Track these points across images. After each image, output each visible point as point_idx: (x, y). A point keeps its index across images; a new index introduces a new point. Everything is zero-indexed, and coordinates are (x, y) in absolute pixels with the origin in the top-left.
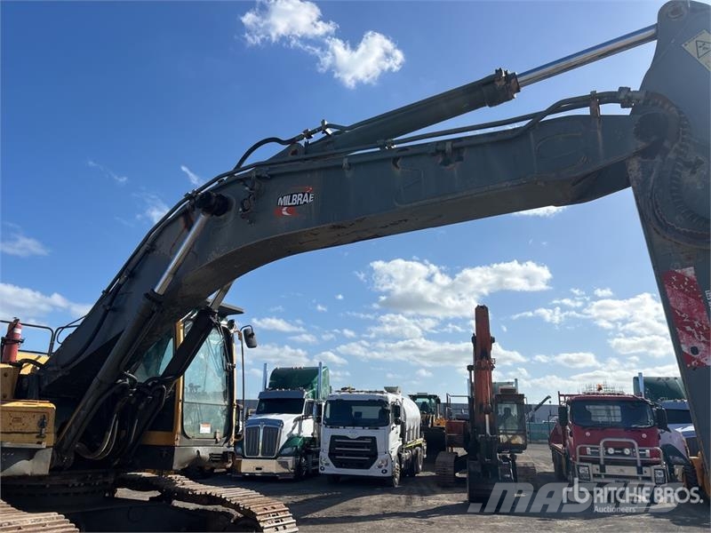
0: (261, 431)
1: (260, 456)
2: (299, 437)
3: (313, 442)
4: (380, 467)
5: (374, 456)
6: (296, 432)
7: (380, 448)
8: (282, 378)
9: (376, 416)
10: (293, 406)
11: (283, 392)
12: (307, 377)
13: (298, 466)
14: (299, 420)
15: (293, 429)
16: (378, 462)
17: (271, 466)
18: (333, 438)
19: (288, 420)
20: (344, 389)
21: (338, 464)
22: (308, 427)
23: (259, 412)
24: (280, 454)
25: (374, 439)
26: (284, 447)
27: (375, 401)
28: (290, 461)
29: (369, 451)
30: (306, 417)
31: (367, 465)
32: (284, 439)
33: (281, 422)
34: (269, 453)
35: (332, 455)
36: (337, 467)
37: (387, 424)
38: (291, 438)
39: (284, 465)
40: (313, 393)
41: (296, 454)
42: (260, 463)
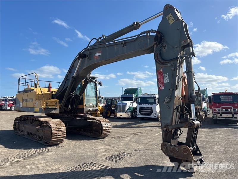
0: (121, 106)
1: (121, 112)
2: (132, 107)
3: (136, 109)
4: (154, 115)
5: (152, 112)
6: (131, 106)
7: (153, 110)
8: (128, 91)
9: (153, 101)
10: (130, 99)
11: (127, 95)
12: (135, 91)
13: (132, 115)
14: (132, 103)
15: (130, 105)
16: (153, 114)
17: (124, 115)
18: (140, 107)
19: (128, 103)
20: (145, 94)
21: (142, 114)
22: (135, 105)
23: (121, 101)
24: (126, 112)
25: (152, 107)
26: (127, 110)
27: (152, 97)
28: (129, 114)
29: (150, 111)
30: (134, 102)
31: (150, 115)
32: (127, 108)
33: (126, 103)
34: (124, 111)
35: (140, 112)
36: (141, 115)
37: (156, 103)
38: (130, 108)
39: (128, 115)
40: (136, 95)
41: (131, 112)
42: (121, 114)
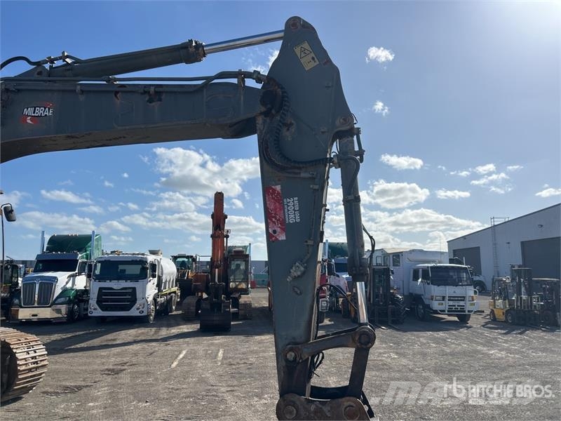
0: (37, 286)
1: (36, 305)
2: (72, 289)
3: (85, 292)
4: (138, 309)
5: (133, 301)
6: (69, 285)
7: (139, 295)
8: (57, 243)
9: (138, 272)
10: (68, 265)
11: (59, 254)
12: (82, 242)
13: (71, 313)
14: (74, 276)
15: (67, 283)
16: (137, 305)
17: (46, 313)
18: (101, 289)
19: (62, 278)
20: (112, 252)
21: (104, 308)
22: (81, 282)
23: (35, 271)
24: (54, 303)
25: (134, 289)
26: (58, 298)
27: (136, 261)
28: (64, 308)
29: (130, 298)
30: (80, 274)
31: (128, 308)
32: (58, 291)
33: (56, 278)
34: (45, 301)
35: (99, 302)
36: (103, 310)
37: (146, 277)
38: (65, 291)
39: (59, 311)
40: (87, 255)
41: (69, 302)
42: (35, 311)
